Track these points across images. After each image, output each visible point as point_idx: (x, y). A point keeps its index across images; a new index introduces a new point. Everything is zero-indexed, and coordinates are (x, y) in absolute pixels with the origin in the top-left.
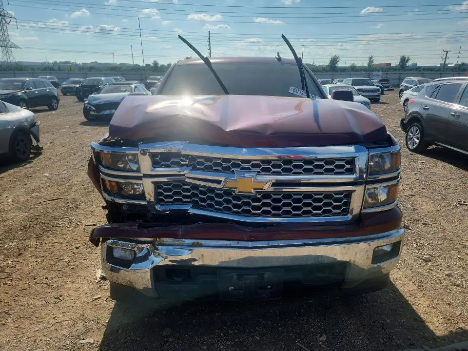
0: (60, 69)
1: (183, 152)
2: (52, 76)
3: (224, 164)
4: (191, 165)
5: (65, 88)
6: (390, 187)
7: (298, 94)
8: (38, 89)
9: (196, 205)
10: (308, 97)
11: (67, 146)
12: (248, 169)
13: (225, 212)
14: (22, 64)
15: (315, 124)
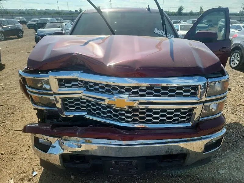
0: (28, 14)
1: (79, 79)
2: (23, 18)
3: (107, 88)
4: (85, 87)
5: (29, 24)
6: (219, 104)
7: (160, 33)
8: (10, 26)
9: (89, 113)
10: (167, 37)
11: (22, 63)
12: (123, 92)
13: (108, 119)
14: (7, 11)
15: (171, 58)
